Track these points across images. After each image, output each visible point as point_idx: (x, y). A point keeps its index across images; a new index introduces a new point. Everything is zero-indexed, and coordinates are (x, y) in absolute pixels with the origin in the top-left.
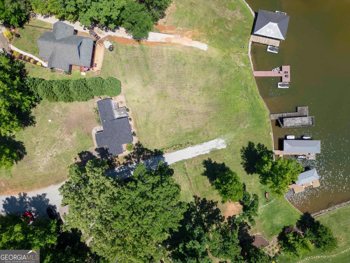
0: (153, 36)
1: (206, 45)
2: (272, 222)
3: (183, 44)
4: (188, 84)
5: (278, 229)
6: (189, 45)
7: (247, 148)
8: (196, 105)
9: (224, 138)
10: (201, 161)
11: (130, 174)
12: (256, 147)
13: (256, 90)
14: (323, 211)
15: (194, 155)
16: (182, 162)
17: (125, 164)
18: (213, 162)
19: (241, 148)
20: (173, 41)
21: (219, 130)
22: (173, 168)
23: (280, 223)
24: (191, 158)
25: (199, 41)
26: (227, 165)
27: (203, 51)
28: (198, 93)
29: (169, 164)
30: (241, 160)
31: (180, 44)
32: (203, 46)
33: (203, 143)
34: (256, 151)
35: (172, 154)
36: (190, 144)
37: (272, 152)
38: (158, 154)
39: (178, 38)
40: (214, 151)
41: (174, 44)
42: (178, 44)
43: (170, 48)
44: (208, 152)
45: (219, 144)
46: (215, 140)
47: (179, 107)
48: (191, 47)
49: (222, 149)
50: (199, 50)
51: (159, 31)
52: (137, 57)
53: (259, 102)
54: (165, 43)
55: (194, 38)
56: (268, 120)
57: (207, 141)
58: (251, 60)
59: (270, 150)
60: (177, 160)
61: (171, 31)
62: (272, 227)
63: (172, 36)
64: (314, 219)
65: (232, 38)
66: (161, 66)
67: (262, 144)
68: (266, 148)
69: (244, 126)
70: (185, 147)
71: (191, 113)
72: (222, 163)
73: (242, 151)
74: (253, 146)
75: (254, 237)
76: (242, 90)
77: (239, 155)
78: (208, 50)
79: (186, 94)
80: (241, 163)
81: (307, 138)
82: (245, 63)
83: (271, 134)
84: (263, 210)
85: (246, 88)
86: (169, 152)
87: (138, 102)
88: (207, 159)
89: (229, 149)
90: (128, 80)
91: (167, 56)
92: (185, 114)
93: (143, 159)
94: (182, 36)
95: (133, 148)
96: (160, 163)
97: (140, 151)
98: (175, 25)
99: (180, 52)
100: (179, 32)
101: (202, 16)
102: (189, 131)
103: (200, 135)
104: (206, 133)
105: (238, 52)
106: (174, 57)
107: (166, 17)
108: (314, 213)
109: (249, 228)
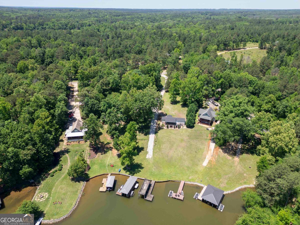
0: (213, 145)
1: (206, 165)
2: (97, 164)
3: (207, 155)
4: (185, 151)
5: (92, 165)
6: (206, 158)
8: (173, 152)
9: (151, 158)
10: (145, 147)
11: (152, 123)
12: (140, 169)
15: (149, 145)
16: (148, 140)
17: (157, 123)
18: (142, 151)
19: (142, 164)
20: (209, 152)
21: (157, 158)
23: (94, 167)
24: (149, 143)
25: (208, 163)
26: (137, 156)
27: (203, 163)
28: (179, 154)
29: (150, 136)
32: (205, 163)
33: (153, 150)
34: (138, 169)
35: (154, 137)
36: (155, 145)
37: (133, 175)
39: (211, 154)
40: (147, 153)
41: (208, 151)
42: (207, 153)
43: (205, 149)
44: (148, 150)
45: (149, 156)
46: (152, 155)
47: (175, 145)
48: (205, 158)
49: (146, 156)
50: (203, 161)
51: (215, 148)
52: (203, 136)
53: (165, 179)
55: (210, 162)
57: (153, 152)
58: (192, 183)
59: (135, 175)
60: (150, 138)
61: (215, 153)
62: (95, 163)
63: (212, 152)
64: (83, 181)
66: (197, 143)
67: (140, 172)
68: (137, 173)
70: (154, 143)
71: (170, 149)
72: (139, 154)
73: (141, 164)
74: (141, 169)
75: (96, 154)
76: (175, 174)
77: (139, 162)
78: (202, 165)
79: (181, 150)
81: (132, 192)
82: (191, 179)
84: (106, 163)
86: (155, 137)
87: (182, 132)
88: (144, 149)
89: (145, 159)
90: (192, 131)
91: (202, 147)
92: (170, 147)
93: (156, 128)
94: (212, 156)
95: (162, 126)
96: (151, 132)
97: (160, 128)
98: (219, 156)
99: (203, 152)
100: (214, 155)
101: (224, 169)
102: (162, 146)
103: (157, 150)
104: (158, 152)
105: (199, 178)
106: (201, 149)
107: (223, 153)
108: (86, 184)
109: (102, 154)
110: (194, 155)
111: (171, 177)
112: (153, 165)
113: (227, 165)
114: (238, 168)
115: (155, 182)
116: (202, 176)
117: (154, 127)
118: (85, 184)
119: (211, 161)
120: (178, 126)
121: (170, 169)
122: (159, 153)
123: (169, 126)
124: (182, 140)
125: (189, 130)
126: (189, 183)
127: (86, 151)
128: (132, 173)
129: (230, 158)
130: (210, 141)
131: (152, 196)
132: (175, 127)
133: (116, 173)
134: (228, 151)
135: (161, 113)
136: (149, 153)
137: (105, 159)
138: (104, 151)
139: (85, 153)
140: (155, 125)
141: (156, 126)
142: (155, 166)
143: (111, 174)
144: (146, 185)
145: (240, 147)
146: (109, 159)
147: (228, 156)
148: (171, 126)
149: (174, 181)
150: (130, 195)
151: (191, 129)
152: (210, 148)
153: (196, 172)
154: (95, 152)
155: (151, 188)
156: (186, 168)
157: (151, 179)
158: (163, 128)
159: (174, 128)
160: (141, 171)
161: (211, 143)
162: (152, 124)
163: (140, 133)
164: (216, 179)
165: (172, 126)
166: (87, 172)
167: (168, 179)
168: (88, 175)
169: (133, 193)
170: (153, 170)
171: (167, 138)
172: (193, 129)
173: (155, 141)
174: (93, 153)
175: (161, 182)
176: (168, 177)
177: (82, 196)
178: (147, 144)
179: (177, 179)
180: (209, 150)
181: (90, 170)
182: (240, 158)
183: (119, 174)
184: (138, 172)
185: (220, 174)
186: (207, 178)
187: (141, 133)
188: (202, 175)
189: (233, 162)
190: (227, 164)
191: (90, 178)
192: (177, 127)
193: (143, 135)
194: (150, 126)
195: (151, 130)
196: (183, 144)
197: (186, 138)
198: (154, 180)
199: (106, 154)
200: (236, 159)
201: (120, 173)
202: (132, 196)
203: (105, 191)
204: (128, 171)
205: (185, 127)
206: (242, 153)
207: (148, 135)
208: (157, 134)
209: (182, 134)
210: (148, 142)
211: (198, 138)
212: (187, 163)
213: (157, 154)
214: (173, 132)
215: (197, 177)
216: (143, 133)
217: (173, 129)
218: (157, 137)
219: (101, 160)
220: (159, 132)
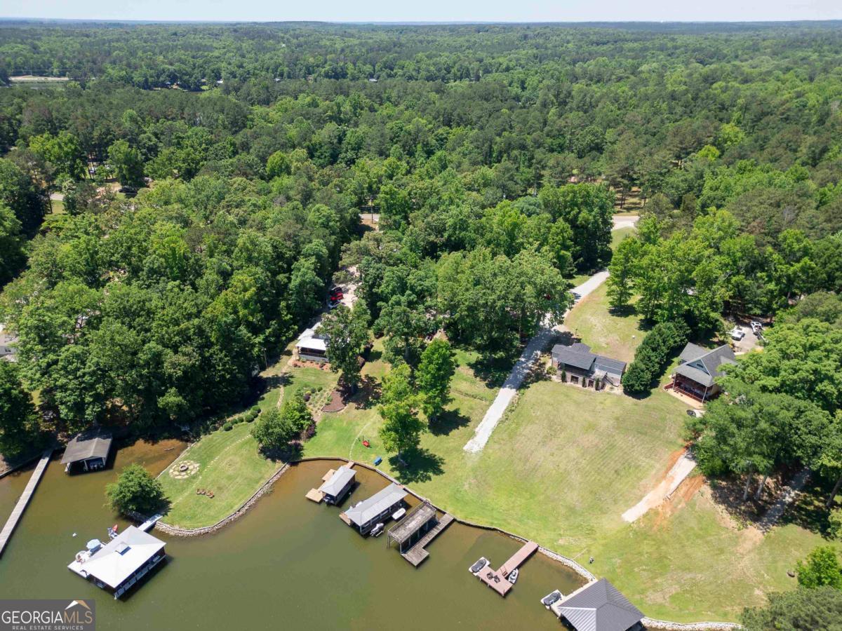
0: (686, 466)
1: (631, 521)
2: (334, 429)
3: (652, 492)
4: (584, 461)
5: (321, 429)
6: (645, 499)
7: (439, 466)
8: (548, 454)
9: (477, 453)
10: (473, 418)
11: (524, 357)
12: (431, 474)
13: (505, 529)
14: (275, 479)
15: (486, 416)
16: (491, 402)
17: (537, 360)
18: (460, 427)
19: (445, 461)
20: (663, 484)
21: (492, 458)
22: (493, 390)
23: (324, 435)
24: (488, 412)
25: (645, 516)
26: (443, 436)
27: (624, 511)
28: (563, 466)
29: (502, 390)
30: (431, 452)
31: (653, 487)
32: (632, 515)
33: (493, 432)
34: (426, 471)
35: (511, 397)
36: (504, 420)
37: (406, 483)
38: (522, 386)
39: (666, 492)
40: (472, 435)
41: (658, 481)
42: (655, 486)
43: (654, 472)
44: (477, 430)
45: (475, 445)
46: (484, 444)
47: (562, 435)
48: (640, 499)
49: (466, 444)
50: (629, 506)
51: (691, 476)
52: (663, 431)
53: (485, 519)
54: (667, 472)
55: (651, 515)
56: (450, 510)
57: (491, 438)
58: (560, 558)
59: (410, 484)
60: (497, 399)
61: (681, 492)
62: (331, 426)
63: (673, 486)
64: (284, 462)
65: (619, 561)
66: (633, 447)
67: (428, 481)
68: (417, 482)
69: (470, 483)
70: (505, 413)
71: (541, 444)
72: (450, 434)
73: (441, 459)
74: (434, 473)
75: (345, 404)
76: (522, 515)
77: (439, 455)
78: (620, 517)
79: (573, 453)
80: (427, 450)
81: (378, 526)
82: (561, 547)
84: (357, 431)
86: (514, 397)
87: (602, 403)
88: (469, 424)
89: (459, 450)
90: (636, 407)
91: (644, 462)
92: (546, 437)
93: (528, 374)
94: (667, 499)
95: (548, 373)
96: (510, 382)
97: (539, 376)
98: (691, 505)
99: (640, 479)
100: (676, 500)
101: (689, 551)
102: (522, 429)
103: (505, 436)
104: (502, 442)
105: (589, 551)
106: (637, 467)
107: (712, 502)
108: (287, 470)
109: (357, 408)
110: (607, 481)
111: (505, 520)
112: (471, 473)
113: (707, 542)
114: (746, 561)
115: (454, 520)
116: (601, 548)
117: (523, 368)
118: (285, 469)
119: (657, 513)
120: (595, 383)
121: (513, 499)
122: (504, 444)
123: (569, 375)
124: (591, 427)
125: (630, 400)
126: (550, 554)
127: (325, 391)
128: (404, 478)
129: (730, 521)
130: (682, 450)
131: (425, 553)
132: (587, 381)
133: (367, 465)
134: (736, 498)
135: (565, 333)
136: (475, 439)
137: (359, 422)
138: (368, 400)
139: (322, 395)
140: (530, 365)
141: (530, 369)
142: (476, 477)
143: (355, 464)
144: (419, 518)
145: (788, 499)
146: (369, 423)
147: (726, 515)
148: (573, 377)
149: (509, 535)
150: (370, 532)
151: (635, 400)
152: (670, 474)
153: (591, 532)
154: (344, 399)
155: (435, 532)
156: (563, 510)
157: (445, 509)
158: (550, 378)
159: (584, 385)
160: (430, 479)
161: (682, 456)
162: (523, 360)
163: (476, 376)
164: (645, 573)
165: (577, 378)
166: (302, 442)
167: (492, 524)
168: (303, 449)
169: (381, 529)
170: (466, 487)
171: (550, 408)
172: (643, 402)
173: (511, 409)
174: (338, 398)
175: (469, 525)
176: (496, 519)
177: (264, 495)
178: (484, 412)
179: (519, 530)
180: (664, 477)
181: (312, 439)
182: (772, 534)
183: (375, 471)
184: (422, 481)
185: (667, 562)
186: (614, 560)
187: (478, 379)
188: (605, 545)
189: (735, 540)
190: (709, 538)
191: (303, 458)
192: (591, 383)
193: (483, 383)
194: (513, 365)
195: (510, 376)
196: (591, 439)
197: (605, 423)
198: (454, 514)
199: (368, 410)
200: (754, 533)
201: (377, 468)
202: (375, 536)
203: (318, 500)
204: (400, 469)
205: (619, 390)
206: (785, 520)
207: (496, 388)
208: (522, 391)
209: (599, 407)
210: (490, 405)
211: (646, 434)
212: (572, 497)
213: (497, 446)
214: (575, 396)
215: (584, 545)
216: (484, 379)
217: (578, 388)
218: (519, 399)
219: (349, 423)
220: (533, 387)
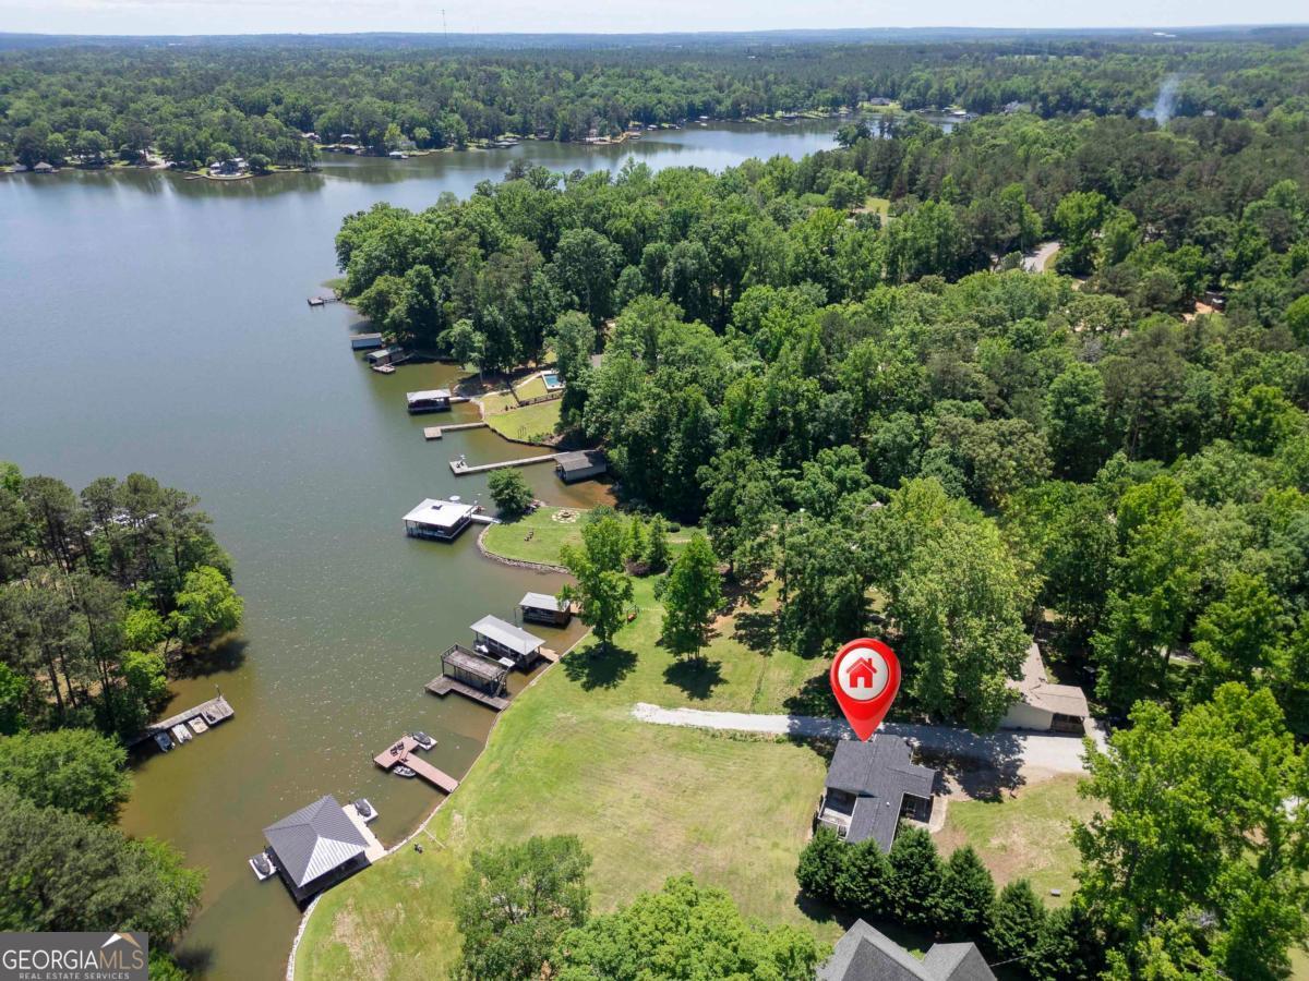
7: (601, 686)
8: (637, 792)
9: (630, 716)
10: (710, 702)
12: (584, 679)
13: (482, 759)
15: (717, 713)
16: (752, 711)
18: (687, 693)
19: (611, 690)
21: (626, 733)
22: (781, 708)
24: (727, 713)
26: (664, 680)
28: (609, 811)
29: (785, 717)
30: (630, 675)
33: (681, 727)
34: (588, 675)
35: (765, 729)
36: (711, 732)
37: (563, 661)
38: (796, 738)
40: (670, 706)
44: (684, 709)
45: (647, 712)
46: (651, 721)
47: (681, 803)
49: (650, 703)
56: (515, 704)
57: (668, 726)
58: (431, 816)
59: (563, 666)
60: (761, 717)
65: (418, 886)
67: (568, 679)
68: (567, 670)
69: (569, 718)
70: (727, 731)
71: (661, 782)
72: (671, 686)
73: (615, 685)
74: (586, 683)
76: (510, 775)
77: (625, 683)
79: (641, 821)
80: (634, 671)
82: (449, 817)
83: (533, 683)
85: (498, 772)
86: (770, 733)
88: (696, 700)
89: (636, 699)
96: (807, 722)
103: (672, 740)
104: (660, 739)
105: (439, 851)
111: (500, 758)
112: (588, 716)
115: (497, 710)
116: (445, 864)
122: (654, 743)
128: (573, 658)
131: (443, 692)
144: (483, 668)
151: (793, 895)
155: (477, 696)
157: (519, 701)
160: (574, 680)
164: (391, 917)
167: (492, 745)
170: (562, 715)
172: (791, 908)
173: (737, 735)
176: (501, 748)
178: (725, 710)
184: (570, 674)
186: (416, 879)
187: (803, 685)
188: (449, 870)
195: (821, 719)
196: (674, 837)
198: (510, 709)
207: (785, 710)
210: (742, 711)
213: (650, 735)
215: (451, 844)
216: (805, 691)
220: (804, 752)
